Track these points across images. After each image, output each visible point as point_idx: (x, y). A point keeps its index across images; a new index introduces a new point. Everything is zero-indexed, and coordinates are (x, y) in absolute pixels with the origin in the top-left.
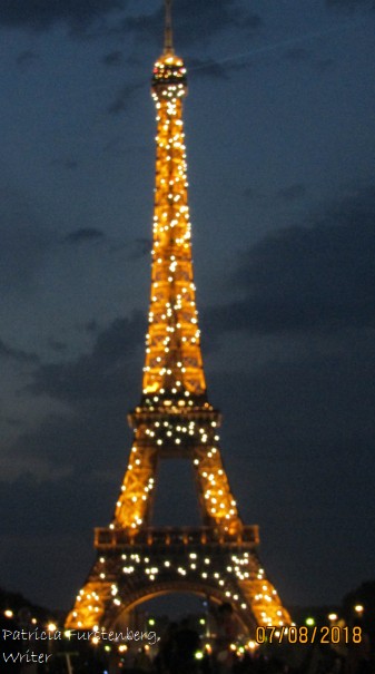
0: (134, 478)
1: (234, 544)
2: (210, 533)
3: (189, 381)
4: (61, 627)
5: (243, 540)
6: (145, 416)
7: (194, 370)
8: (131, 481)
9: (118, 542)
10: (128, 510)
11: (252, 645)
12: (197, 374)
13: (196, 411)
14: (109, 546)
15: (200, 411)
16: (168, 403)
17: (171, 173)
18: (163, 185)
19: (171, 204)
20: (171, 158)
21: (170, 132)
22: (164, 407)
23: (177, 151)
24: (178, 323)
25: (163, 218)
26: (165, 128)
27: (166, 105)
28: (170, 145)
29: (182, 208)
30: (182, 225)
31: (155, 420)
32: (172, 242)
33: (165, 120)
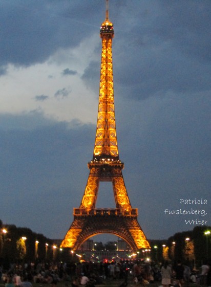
0: (90, 189)
1: (128, 215)
2: (118, 211)
3: (112, 151)
4: (59, 246)
5: (132, 214)
6: (94, 165)
7: (114, 147)
8: (88, 190)
9: (83, 213)
10: (87, 201)
11: (134, 255)
12: (115, 148)
13: (114, 163)
14: (79, 215)
15: (116, 163)
16: (103, 160)
17: (107, 68)
18: (104, 73)
19: (107, 81)
20: (107, 63)
21: (107, 52)
22: (102, 161)
23: (110, 60)
24: (108, 128)
25: (104, 86)
26: (105, 51)
27: (106, 41)
28: (107, 57)
29: (111, 83)
30: (111, 89)
31: (98, 166)
32: (106, 96)
33: (105, 48)
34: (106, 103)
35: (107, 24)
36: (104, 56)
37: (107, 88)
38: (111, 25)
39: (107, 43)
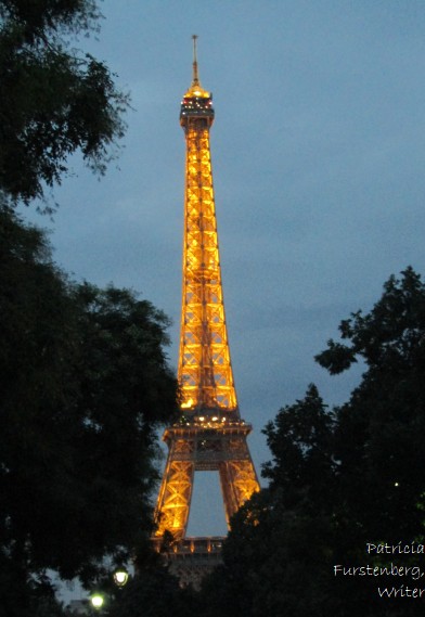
7: (227, 388)
8: (171, 493)
12: (228, 391)
13: (230, 426)
15: (234, 426)
16: (202, 419)
17: (201, 200)
18: (194, 212)
19: (202, 230)
20: (200, 186)
21: (199, 160)
22: (200, 422)
23: (206, 179)
24: (209, 343)
25: (195, 243)
26: (195, 157)
27: (195, 134)
28: (199, 173)
29: (211, 233)
30: (212, 249)
31: (192, 435)
32: (203, 266)
33: (194, 150)
34: (204, 284)
35: (198, 94)
36: (194, 171)
37: (202, 247)
38: (207, 95)
39: (198, 138)
